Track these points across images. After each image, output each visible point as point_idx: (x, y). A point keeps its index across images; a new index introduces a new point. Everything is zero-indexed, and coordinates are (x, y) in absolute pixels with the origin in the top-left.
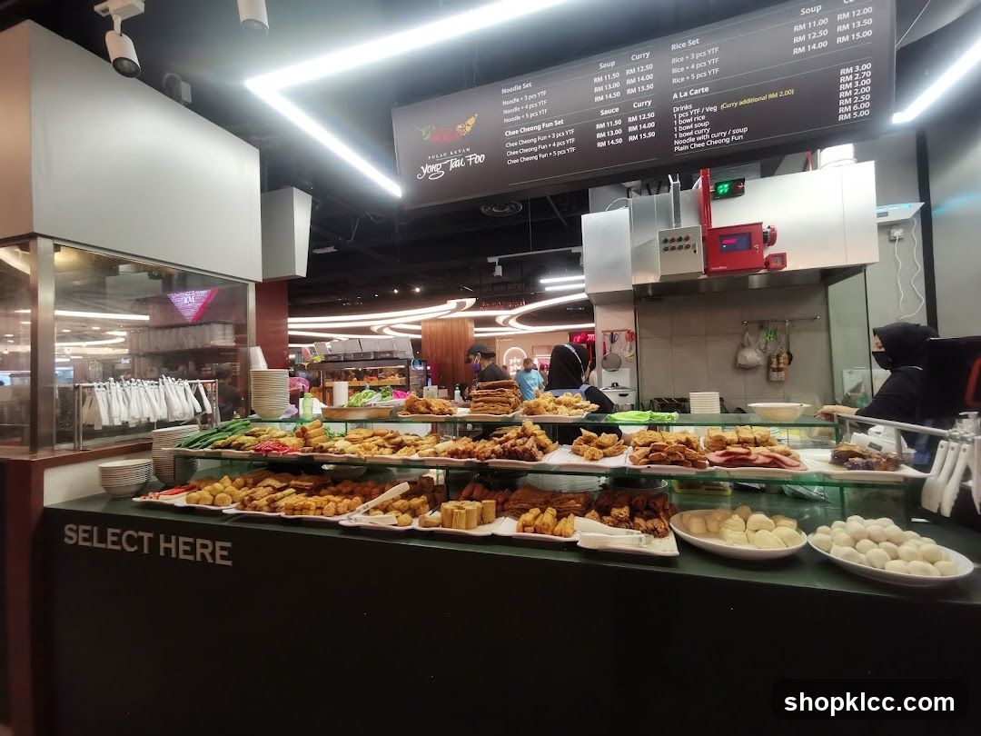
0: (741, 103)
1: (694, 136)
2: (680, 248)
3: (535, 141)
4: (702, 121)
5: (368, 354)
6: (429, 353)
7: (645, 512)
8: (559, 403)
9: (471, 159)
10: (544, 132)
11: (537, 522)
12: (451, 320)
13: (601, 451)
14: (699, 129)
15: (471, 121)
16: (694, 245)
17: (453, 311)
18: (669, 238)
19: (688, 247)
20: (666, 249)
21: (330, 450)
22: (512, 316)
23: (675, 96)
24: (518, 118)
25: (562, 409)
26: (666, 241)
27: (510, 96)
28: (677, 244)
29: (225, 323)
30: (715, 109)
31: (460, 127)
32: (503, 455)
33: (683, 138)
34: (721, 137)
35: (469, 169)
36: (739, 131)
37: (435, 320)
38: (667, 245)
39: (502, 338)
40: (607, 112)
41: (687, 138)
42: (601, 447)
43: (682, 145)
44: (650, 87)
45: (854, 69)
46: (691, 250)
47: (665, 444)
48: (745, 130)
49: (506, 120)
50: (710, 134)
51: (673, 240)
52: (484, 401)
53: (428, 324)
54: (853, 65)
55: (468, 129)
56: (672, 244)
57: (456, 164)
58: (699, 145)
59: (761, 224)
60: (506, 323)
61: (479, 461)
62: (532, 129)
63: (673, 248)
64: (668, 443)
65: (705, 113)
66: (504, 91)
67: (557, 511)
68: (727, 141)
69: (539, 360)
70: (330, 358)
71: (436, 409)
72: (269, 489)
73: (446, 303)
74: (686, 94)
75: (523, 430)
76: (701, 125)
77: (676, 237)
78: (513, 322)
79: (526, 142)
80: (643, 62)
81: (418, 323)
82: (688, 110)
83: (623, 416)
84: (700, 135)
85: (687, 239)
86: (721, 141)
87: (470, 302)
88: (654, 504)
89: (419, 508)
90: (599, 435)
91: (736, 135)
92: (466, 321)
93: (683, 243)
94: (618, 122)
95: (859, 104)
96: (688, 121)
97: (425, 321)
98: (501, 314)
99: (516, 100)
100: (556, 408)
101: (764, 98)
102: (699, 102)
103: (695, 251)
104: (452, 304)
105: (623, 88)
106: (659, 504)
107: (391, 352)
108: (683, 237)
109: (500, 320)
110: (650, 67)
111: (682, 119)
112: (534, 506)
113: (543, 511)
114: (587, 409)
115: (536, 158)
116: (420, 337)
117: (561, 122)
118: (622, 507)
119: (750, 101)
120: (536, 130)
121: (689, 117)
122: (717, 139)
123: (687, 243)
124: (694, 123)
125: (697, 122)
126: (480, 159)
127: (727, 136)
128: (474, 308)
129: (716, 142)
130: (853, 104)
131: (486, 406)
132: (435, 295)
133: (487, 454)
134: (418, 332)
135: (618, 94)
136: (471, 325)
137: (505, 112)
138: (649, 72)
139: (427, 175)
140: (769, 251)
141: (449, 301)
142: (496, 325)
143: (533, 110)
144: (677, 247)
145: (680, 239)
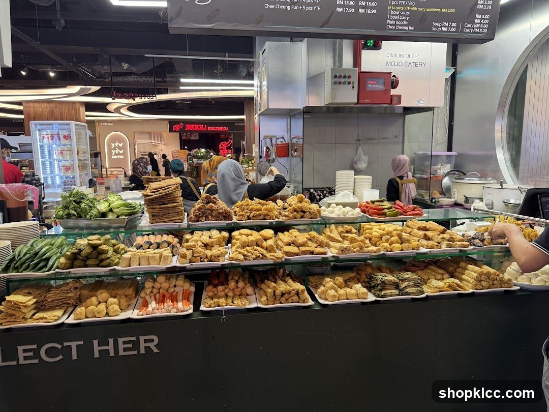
2: (344, 83)
16: (353, 83)
18: (338, 75)
19: (349, 83)
20: (335, 83)
22: (127, 105)
26: (335, 77)
28: (342, 80)
38: (338, 80)
46: (351, 86)
51: (340, 77)
56: (339, 78)
59: (390, 73)
60: (117, 110)
63: (340, 83)
73: (66, 87)
77: (343, 75)
78: (124, 111)
81: (21, 103)
85: (349, 77)
92: (79, 104)
93: (347, 80)
97: (32, 102)
98: (117, 102)
103: (353, 87)
108: (347, 75)
109: (111, 107)
123: (349, 80)
136: (82, 109)
140: (393, 92)
142: (106, 111)
144: (342, 82)
145: (345, 77)
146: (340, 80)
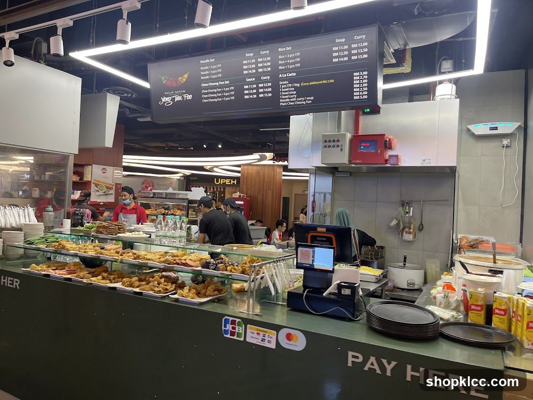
0: (310, 84)
1: (289, 98)
2: (334, 146)
3: (215, 91)
4: (292, 91)
9: (185, 97)
10: (220, 87)
14: (291, 95)
15: (186, 76)
16: (342, 146)
19: (338, 146)
20: (325, 147)
23: (280, 76)
24: (207, 77)
26: (326, 141)
27: (204, 65)
28: (332, 144)
30: (298, 85)
31: (180, 78)
33: (284, 99)
34: (301, 101)
35: (184, 102)
36: (310, 98)
37: (250, 165)
38: (327, 144)
40: (249, 80)
41: (286, 99)
43: (283, 102)
44: (269, 69)
45: (360, 74)
46: (340, 149)
48: (312, 98)
49: (202, 78)
50: (296, 98)
51: (330, 142)
54: (359, 71)
55: (184, 80)
57: (178, 98)
58: (291, 103)
59: (384, 135)
62: (214, 84)
63: (329, 147)
65: (294, 87)
66: (201, 62)
68: (304, 103)
74: (285, 75)
76: (292, 93)
77: (332, 140)
79: (211, 91)
80: (266, 56)
82: (286, 84)
84: (292, 98)
85: (338, 141)
86: (301, 103)
87: (269, 155)
91: (309, 100)
93: (336, 144)
94: (255, 86)
95: (362, 92)
96: (287, 90)
97: (243, 165)
99: (207, 68)
101: (321, 82)
102: (291, 80)
103: (342, 150)
104: (256, 156)
105: (257, 68)
110: (269, 59)
111: (284, 88)
115: (216, 100)
117: (228, 82)
119: (314, 83)
120: (216, 85)
121: (286, 88)
122: (300, 101)
124: (289, 91)
125: (291, 91)
126: (190, 97)
127: (304, 101)
128: (274, 159)
129: (299, 103)
130: (360, 92)
135: (254, 71)
137: (202, 73)
138: (268, 61)
139: (164, 102)
143: (215, 74)
144: (332, 145)
145: (334, 141)
146: (329, 144)
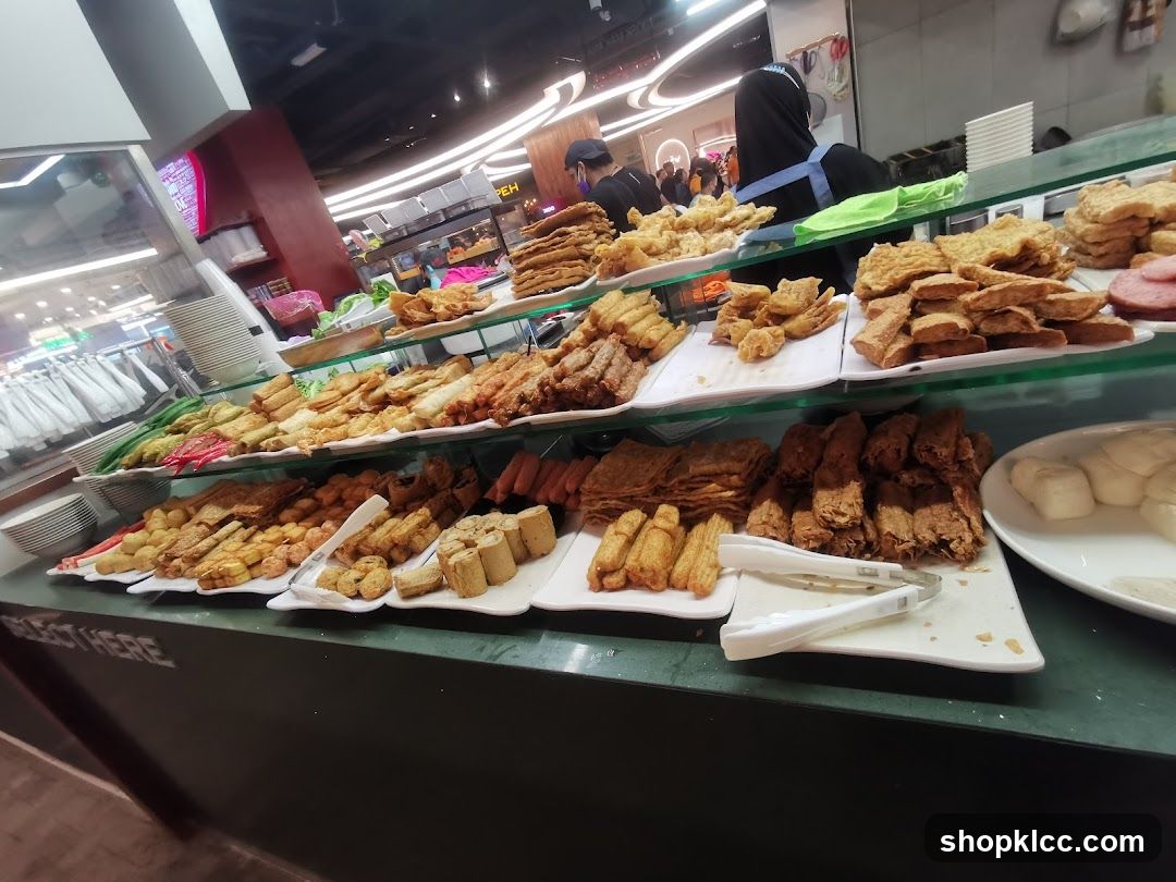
5: (433, 216)
6: (547, 186)
7: (905, 477)
8: (684, 227)
11: (631, 562)
12: (564, 122)
13: (779, 330)
17: (559, 106)
21: (263, 444)
22: (650, 87)
25: (692, 239)
29: (237, 227)
32: (544, 402)
37: (540, 131)
39: (646, 130)
42: (780, 318)
47: (954, 279)
52: (534, 267)
53: (533, 142)
60: (644, 103)
61: (497, 426)
64: (965, 273)
67: (682, 510)
69: (706, 149)
70: (389, 238)
71: (440, 309)
72: (203, 527)
73: (543, 95)
75: (595, 320)
78: (654, 98)
81: (519, 144)
83: (831, 218)
87: (577, 80)
88: (930, 450)
89: (410, 541)
90: (773, 289)
92: (586, 118)
97: (529, 136)
98: (633, 88)
100: (677, 242)
104: (552, 93)
106: (943, 452)
107: (464, 203)
109: (634, 101)
112: (632, 502)
113: (650, 513)
114: (747, 223)
116: (528, 166)
118: (841, 483)
128: (587, 91)
131: (539, 277)
132: (519, 87)
133: (512, 407)
134: (523, 159)
136: (593, 123)
141: (546, 90)
142: (630, 111)
